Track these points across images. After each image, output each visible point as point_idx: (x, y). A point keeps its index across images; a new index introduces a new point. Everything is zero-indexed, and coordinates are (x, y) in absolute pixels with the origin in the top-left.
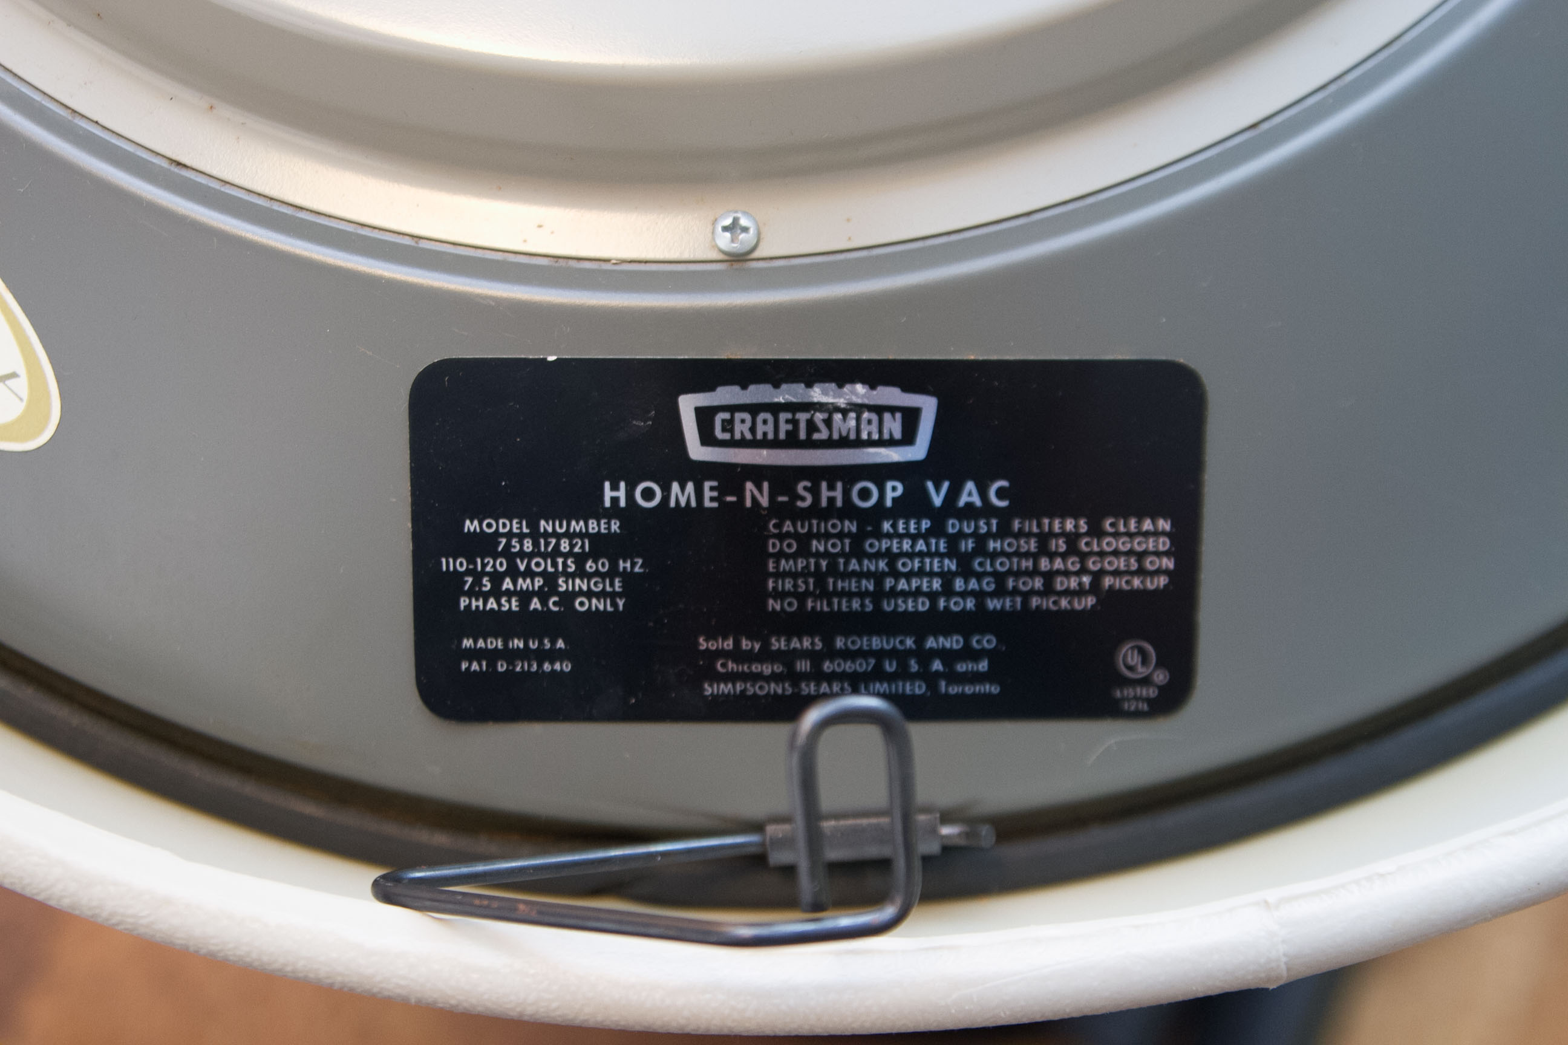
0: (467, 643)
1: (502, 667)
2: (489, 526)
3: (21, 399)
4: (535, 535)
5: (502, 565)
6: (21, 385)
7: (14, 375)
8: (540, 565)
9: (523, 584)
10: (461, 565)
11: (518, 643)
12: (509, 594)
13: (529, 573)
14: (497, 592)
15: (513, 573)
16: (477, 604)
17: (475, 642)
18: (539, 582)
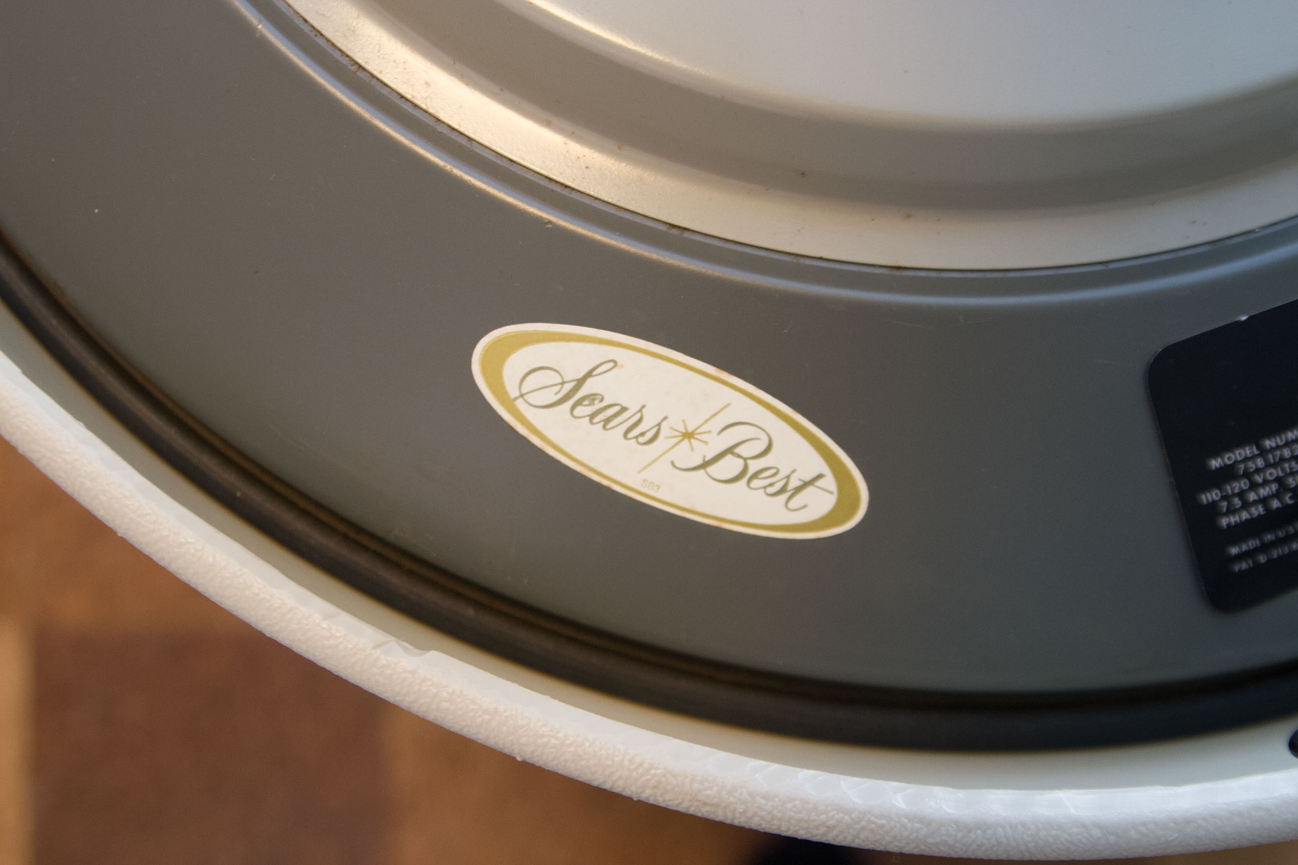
0: (1234, 551)
1: (1262, 559)
2: (1229, 458)
3: (831, 493)
4: (1263, 452)
5: (1244, 484)
6: (829, 482)
7: (820, 476)
8: (1272, 473)
9: (1263, 492)
10: (1213, 495)
11: (1269, 537)
12: (1255, 503)
13: (1266, 482)
14: (1246, 505)
15: (1254, 486)
16: (1233, 519)
17: (1240, 548)
18: (1274, 487)
